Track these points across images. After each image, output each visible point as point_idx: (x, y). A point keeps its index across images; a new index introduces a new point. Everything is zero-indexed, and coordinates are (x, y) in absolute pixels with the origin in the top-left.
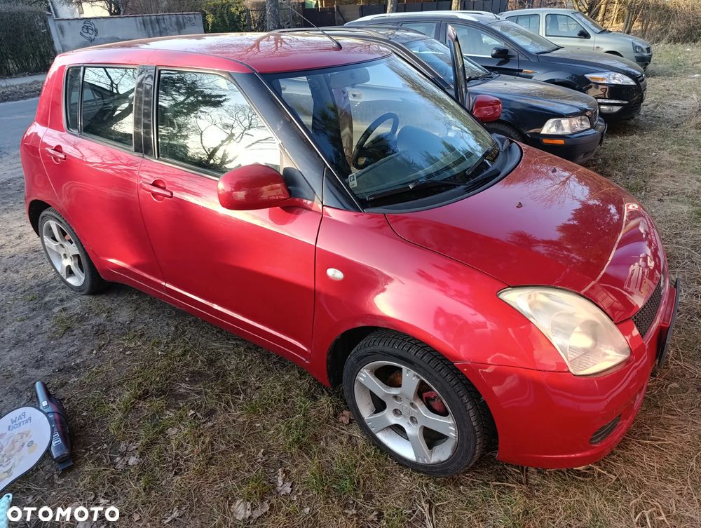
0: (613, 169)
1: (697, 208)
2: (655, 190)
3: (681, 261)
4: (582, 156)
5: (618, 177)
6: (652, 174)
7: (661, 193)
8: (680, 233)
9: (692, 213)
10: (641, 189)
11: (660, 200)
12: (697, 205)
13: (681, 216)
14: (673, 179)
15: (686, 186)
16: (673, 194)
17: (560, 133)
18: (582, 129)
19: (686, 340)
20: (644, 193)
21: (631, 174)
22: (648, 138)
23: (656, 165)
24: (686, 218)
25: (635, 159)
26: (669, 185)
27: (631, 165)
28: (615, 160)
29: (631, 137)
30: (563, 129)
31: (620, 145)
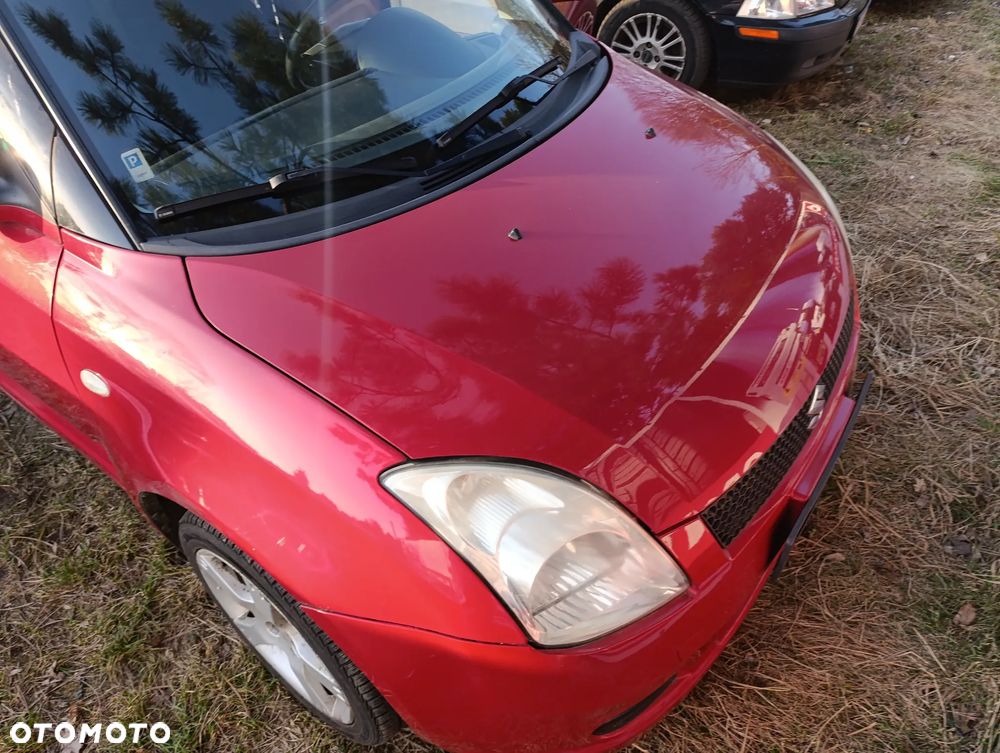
0: (868, 86)
1: (992, 175)
2: (928, 133)
3: (929, 286)
4: (810, 63)
5: (873, 104)
6: (933, 102)
7: (939, 139)
8: (947, 227)
9: (979, 187)
10: (904, 132)
11: (933, 155)
12: (994, 167)
13: (959, 190)
14: (967, 112)
15: (986, 128)
16: (958, 143)
17: (774, 15)
18: (817, 9)
19: (887, 460)
20: (908, 138)
21: (896, 98)
22: (950, 23)
23: (946, 81)
24: (967, 196)
25: (914, 68)
26: (956, 123)
27: (903, 78)
28: (877, 67)
29: (921, 22)
30: (780, 8)
31: (897, 36)
